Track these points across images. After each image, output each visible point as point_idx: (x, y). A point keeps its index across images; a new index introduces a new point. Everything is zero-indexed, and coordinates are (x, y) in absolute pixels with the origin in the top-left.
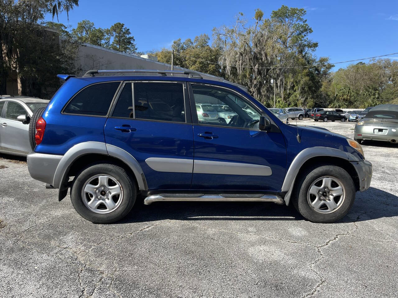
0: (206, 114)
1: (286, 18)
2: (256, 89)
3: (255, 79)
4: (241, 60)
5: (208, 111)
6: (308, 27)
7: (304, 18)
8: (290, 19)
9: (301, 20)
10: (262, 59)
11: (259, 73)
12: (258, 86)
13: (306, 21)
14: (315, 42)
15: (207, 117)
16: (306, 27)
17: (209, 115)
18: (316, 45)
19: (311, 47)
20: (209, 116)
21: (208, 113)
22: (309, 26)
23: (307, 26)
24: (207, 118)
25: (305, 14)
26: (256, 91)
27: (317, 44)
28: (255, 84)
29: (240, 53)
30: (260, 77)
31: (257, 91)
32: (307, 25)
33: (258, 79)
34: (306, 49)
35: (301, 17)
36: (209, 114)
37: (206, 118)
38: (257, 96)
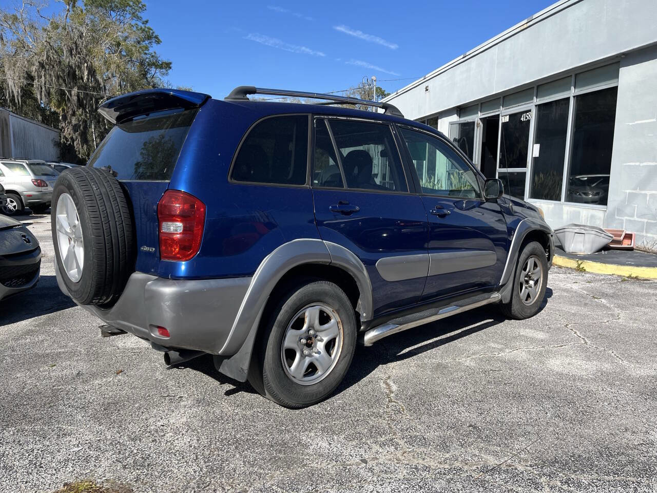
0: (42, 181)
1: (111, 11)
2: (79, 134)
3: (74, 114)
4: (43, 77)
5: (44, 175)
6: (153, 33)
7: (144, 16)
8: (118, 13)
9: (139, 18)
10: (82, 78)
11: (81, 104)
12: (81, 128)
13: (147, 22)
14: (165, 60)
15: (44, 186)
16: (149, 32)
17: (48, 183)
18: (168, 66)
19: (161, 68)
20: (47, 186)
21: (44, 178)
22: (154, 31)
23: (151, 32)
24: (43, 189)
25: (144, 9)
26: (79, 138)
27: (171, 63)
28: (76, 125)
29: (39, 62)
30: (82, 112)
31: (81, 138)
32: (152, 30)
33: (80, 115)
34: (153, 70)
35: (139, 15)
36: (48, 180)
37: (40, 189)
38: (82, 147)
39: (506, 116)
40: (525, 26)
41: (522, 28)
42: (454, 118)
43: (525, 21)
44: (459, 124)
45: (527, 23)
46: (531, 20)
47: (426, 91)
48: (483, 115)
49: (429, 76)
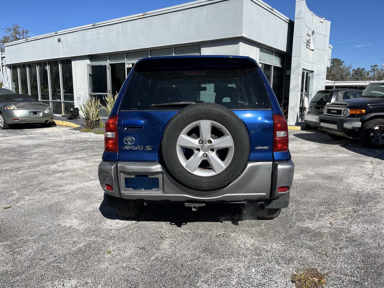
39: (130, 64)
40: (142, 17)
41: (139, 17)
42: (88, 62)
43: (141, 14)
44: (91, 66)
45: (143, 15)
46: (146, 15)
47: (58, 41)
48: (111, 62)
49: (59, 32)
